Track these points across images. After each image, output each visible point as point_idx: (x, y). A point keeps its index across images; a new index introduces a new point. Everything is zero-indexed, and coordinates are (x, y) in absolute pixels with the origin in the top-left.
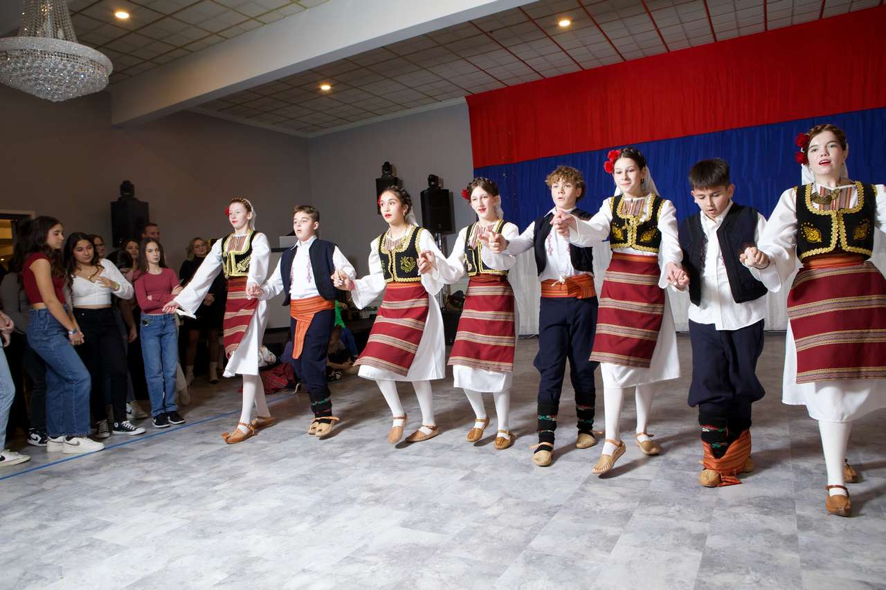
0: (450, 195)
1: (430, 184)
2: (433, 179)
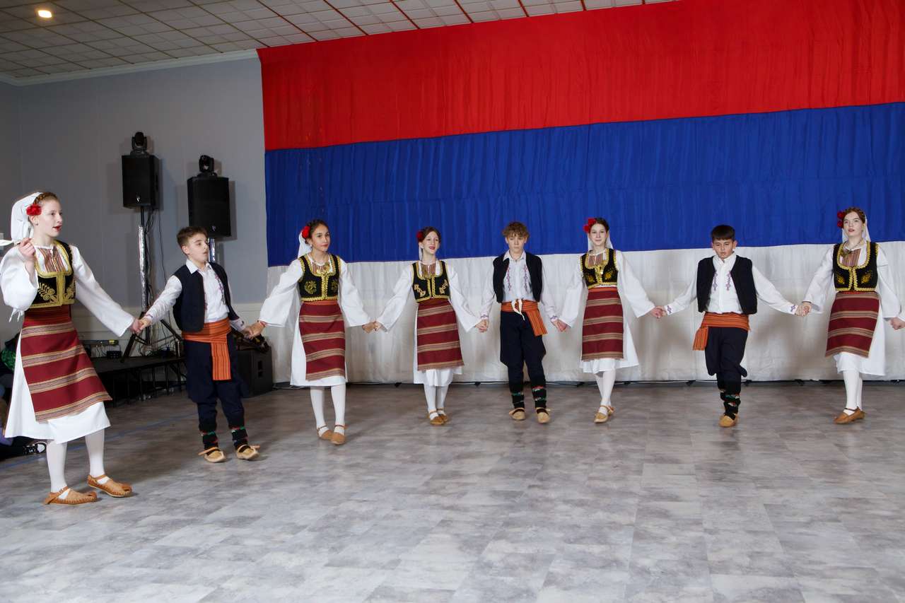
0: (230, 184)
1: (201, 169)
2: (206, 161)
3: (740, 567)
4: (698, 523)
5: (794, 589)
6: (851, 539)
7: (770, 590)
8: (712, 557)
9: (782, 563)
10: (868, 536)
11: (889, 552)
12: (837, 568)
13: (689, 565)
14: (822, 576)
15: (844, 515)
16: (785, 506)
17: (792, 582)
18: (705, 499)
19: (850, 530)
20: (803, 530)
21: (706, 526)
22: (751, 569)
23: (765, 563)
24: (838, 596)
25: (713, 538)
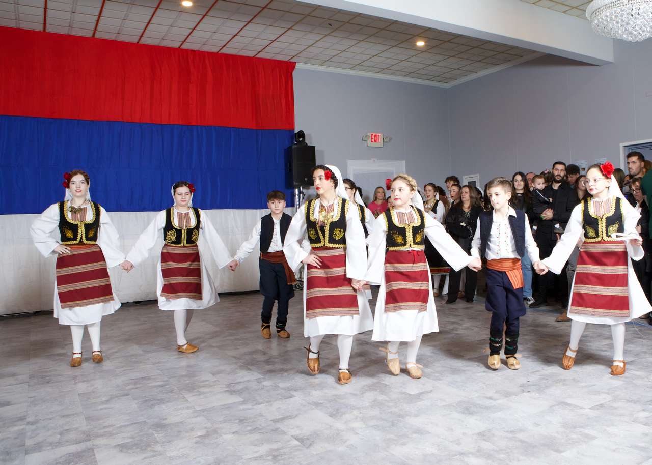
3: (51, 444)
4: (22, 419)
5: (89, 449)
6: (134, 405)
7: (71, 455)
8: (29, 442)
9: (84, 433)
10: (146, 401)
11: (157, 408)
12: (121, 427)
13: (8, 453)
14: (111, 435)
15: (133, 390)
16: (93, 392)
17: (89, 444)
18: (32, 399)
19: (134, 399)
20: (105, 406)
21: (29, 419)
22: (61, 442)
23: (72, 436)
24: (119, 445)
25: (34, 427)
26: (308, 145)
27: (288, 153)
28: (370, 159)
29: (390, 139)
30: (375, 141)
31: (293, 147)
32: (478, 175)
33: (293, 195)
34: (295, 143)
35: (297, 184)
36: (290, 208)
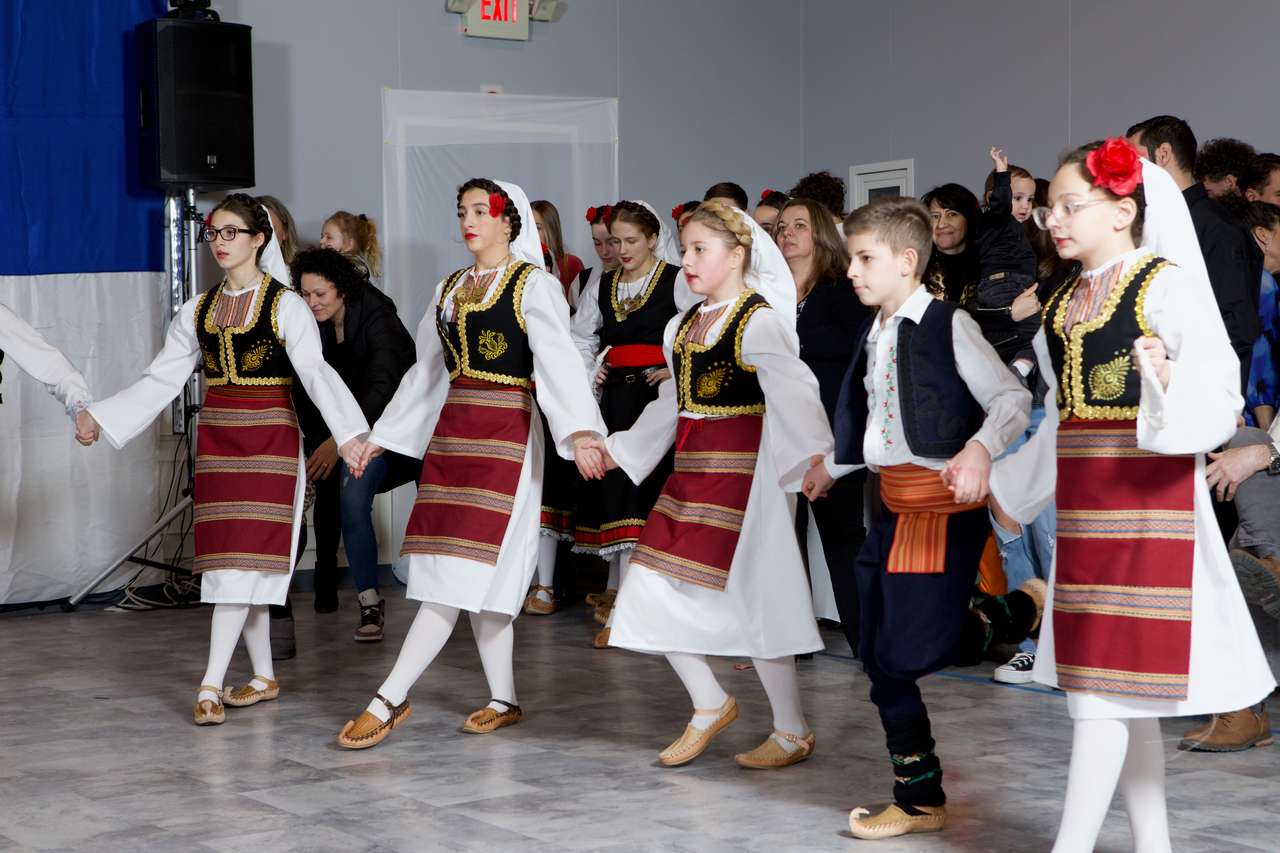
26: (222, 20)
27: (139, 46)
28: (476, 88)
29: (561, 9)
30: (497, 12)
31: (162, 25)
32: (910, 163)
33: (158, 222)
34: (170, 8)
35: (175, 177)
36: (146, 274)
